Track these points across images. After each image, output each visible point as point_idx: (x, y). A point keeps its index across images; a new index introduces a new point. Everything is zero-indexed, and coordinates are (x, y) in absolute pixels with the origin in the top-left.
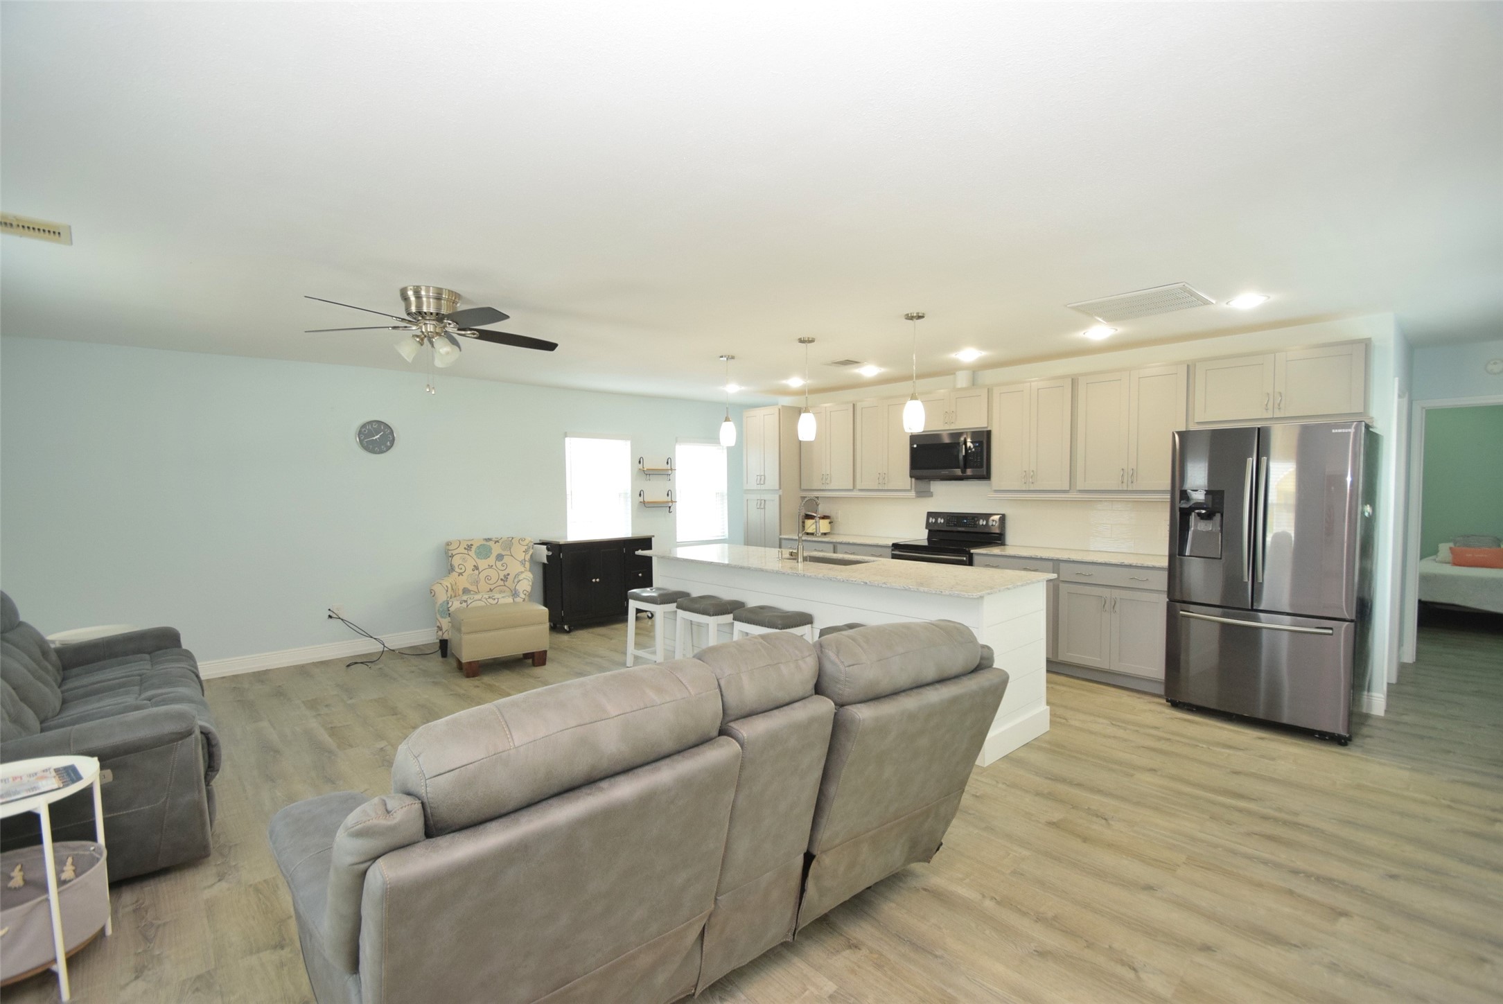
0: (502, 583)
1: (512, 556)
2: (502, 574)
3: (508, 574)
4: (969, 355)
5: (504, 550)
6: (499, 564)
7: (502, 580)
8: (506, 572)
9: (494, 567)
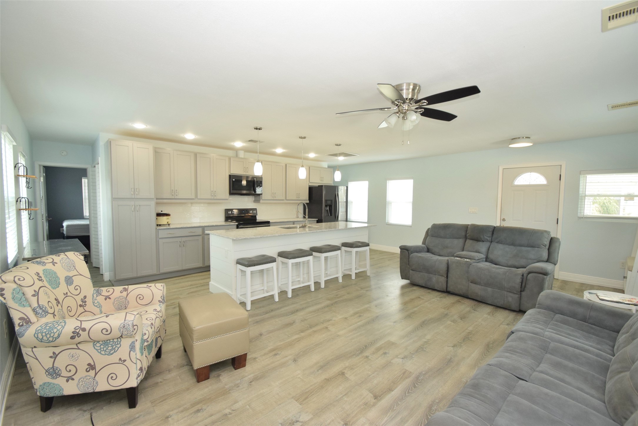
0: (81, 310)
1: (81, 275)
2: (79, 299)
3: (85, 297)
4: (279, 150)
5: (69, 270)
6: (71, 288)
7: (81, 306)
8: (81, 296)
9: (69, 294)
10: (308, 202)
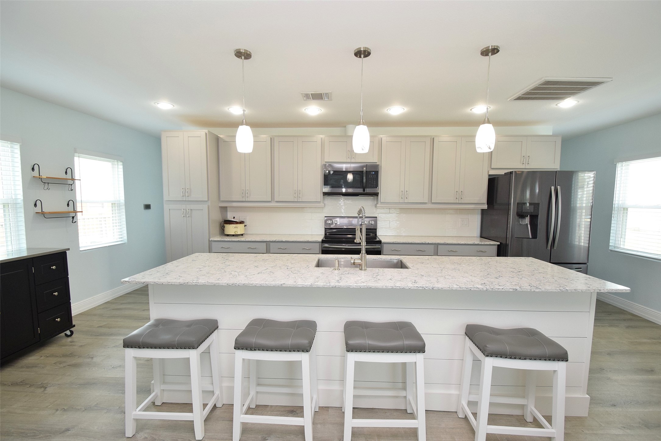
10: (485, 207)
